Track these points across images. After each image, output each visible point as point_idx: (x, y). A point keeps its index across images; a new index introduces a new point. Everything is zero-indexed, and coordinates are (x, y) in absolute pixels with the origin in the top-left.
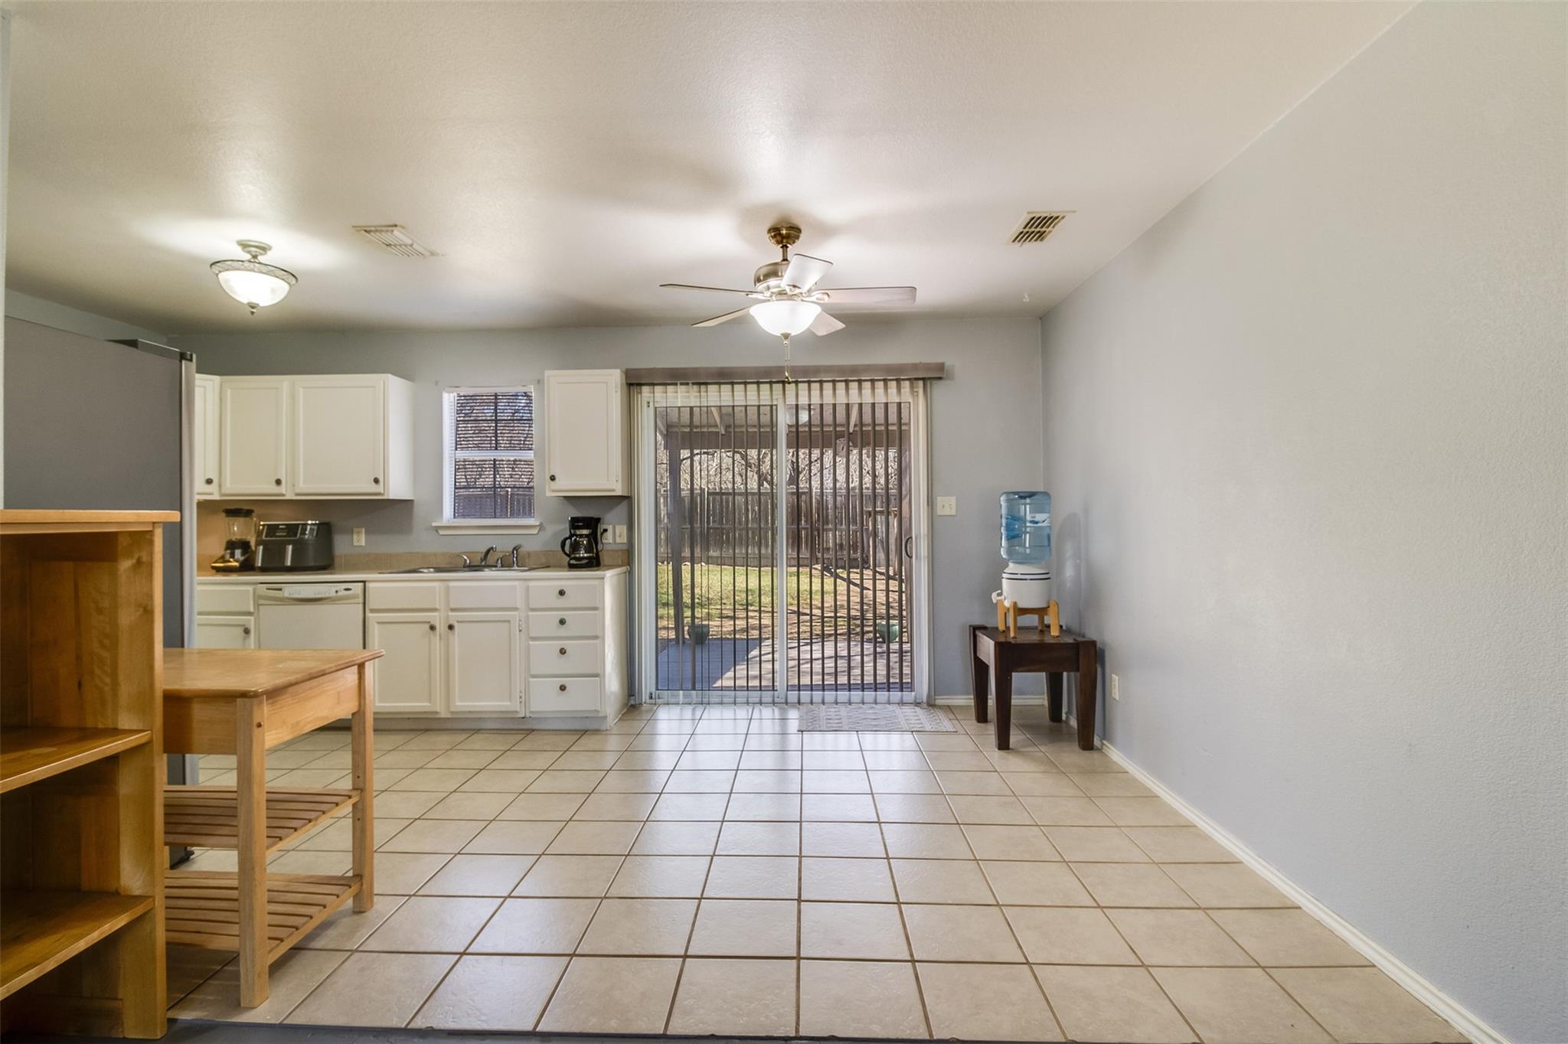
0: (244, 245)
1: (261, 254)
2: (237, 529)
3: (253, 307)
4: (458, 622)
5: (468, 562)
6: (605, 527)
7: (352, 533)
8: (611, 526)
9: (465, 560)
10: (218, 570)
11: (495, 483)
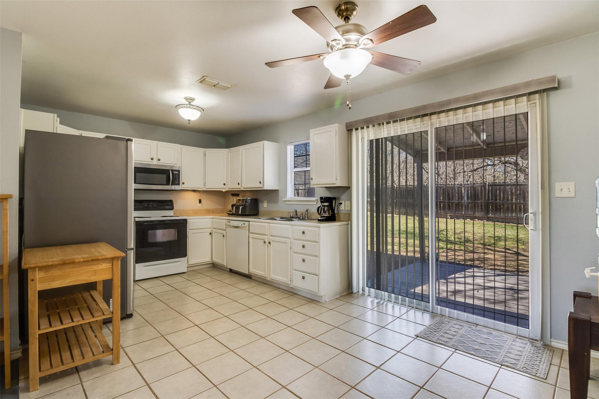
0: (186, 99)
1: (192, 102)
2: (234, 200)
3: (189, 121)
4: (272, 241)
5: (292, 215)
6: (341, 202)
7: (263, 203)
8: (344, 201)
9: (291, 215)
10: (229, 214)
11: (305, 182)
